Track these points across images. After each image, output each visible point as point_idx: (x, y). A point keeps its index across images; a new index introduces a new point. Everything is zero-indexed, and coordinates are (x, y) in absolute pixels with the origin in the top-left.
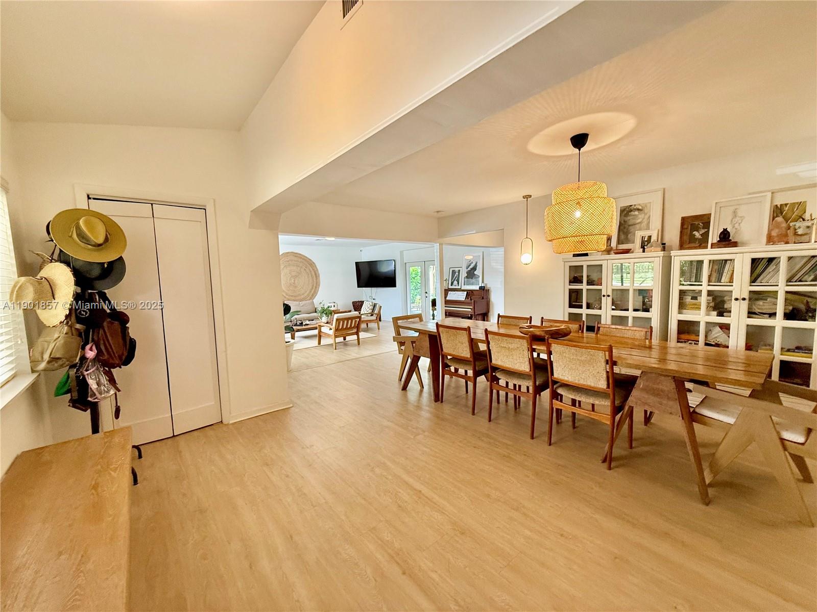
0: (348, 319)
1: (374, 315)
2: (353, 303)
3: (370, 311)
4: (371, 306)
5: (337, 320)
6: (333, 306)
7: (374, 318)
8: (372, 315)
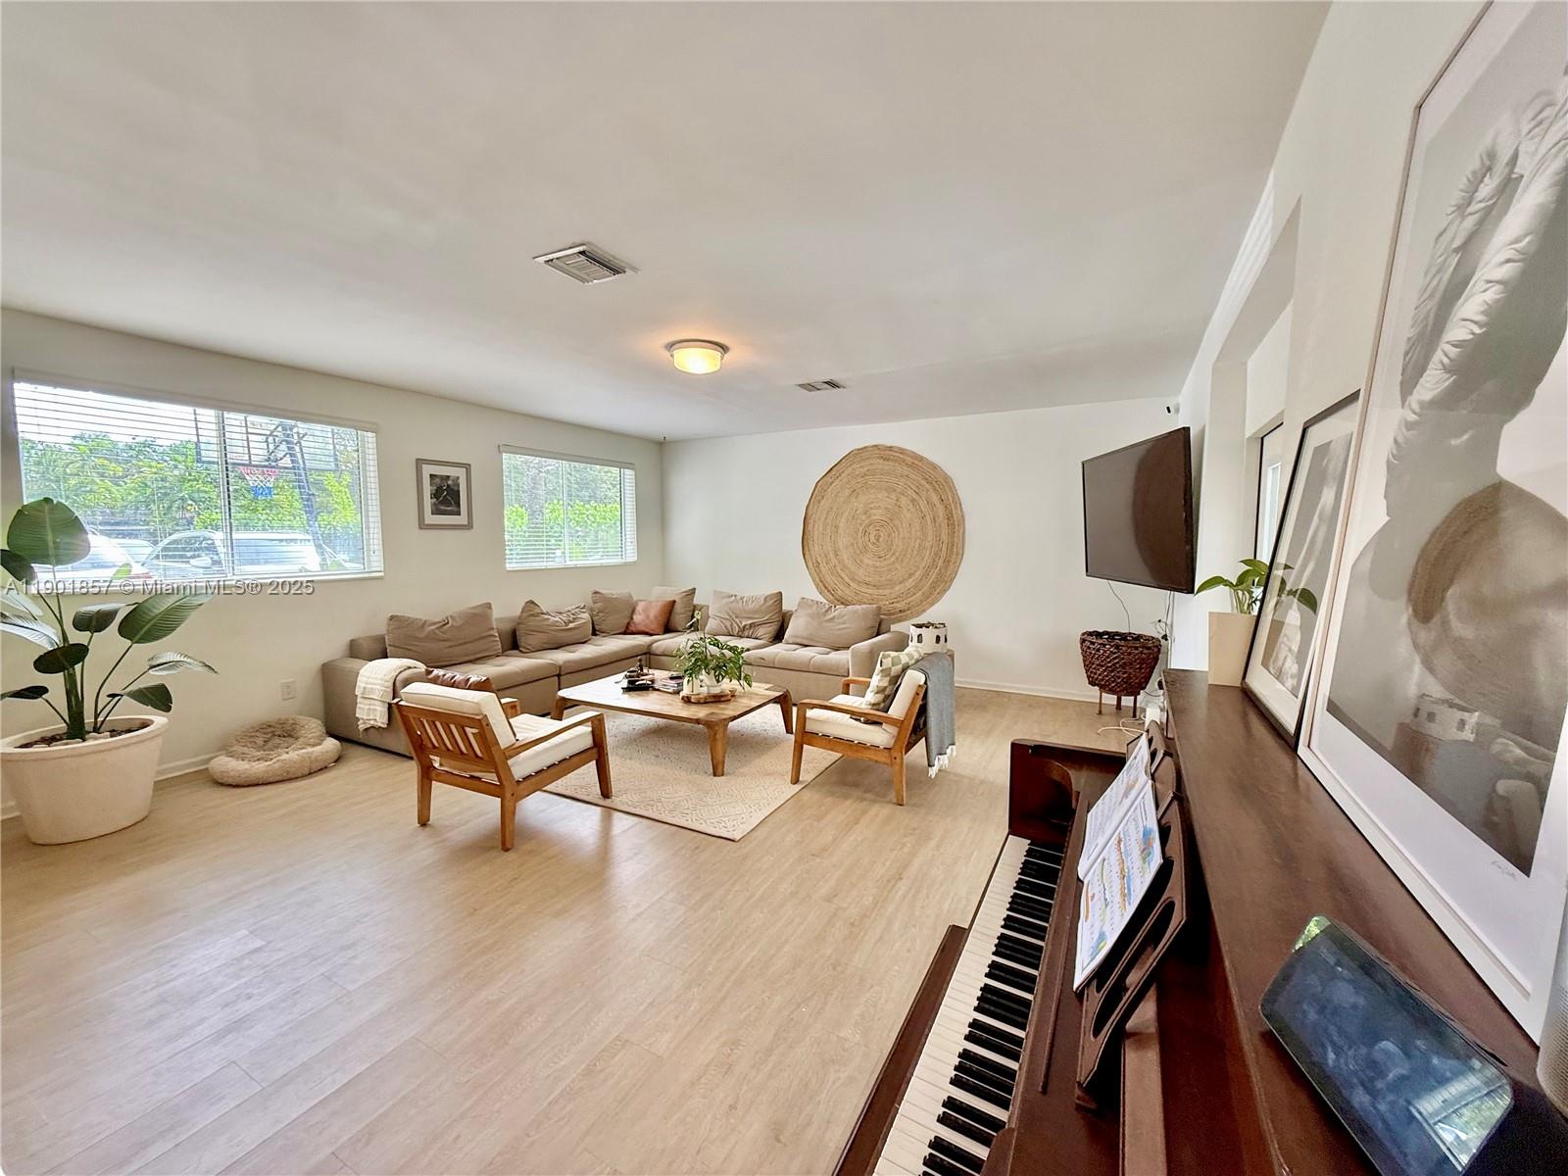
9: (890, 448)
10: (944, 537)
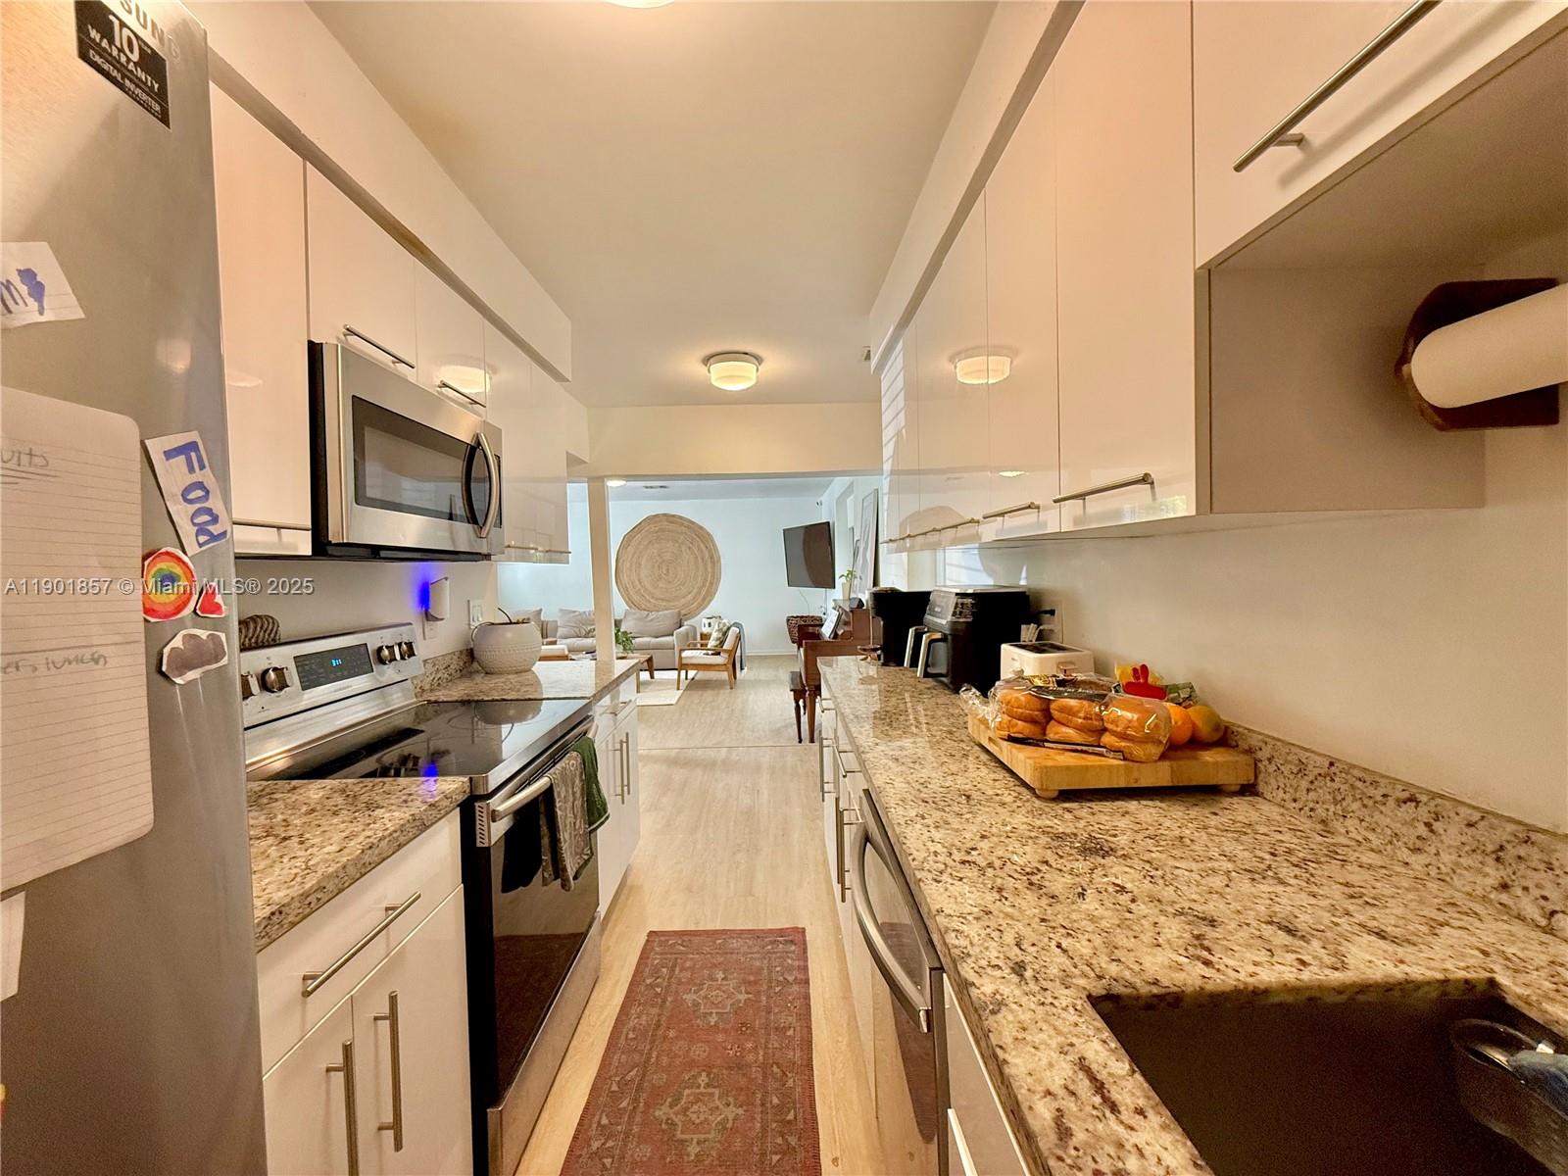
9: (673, 516)
10: (709, 569)
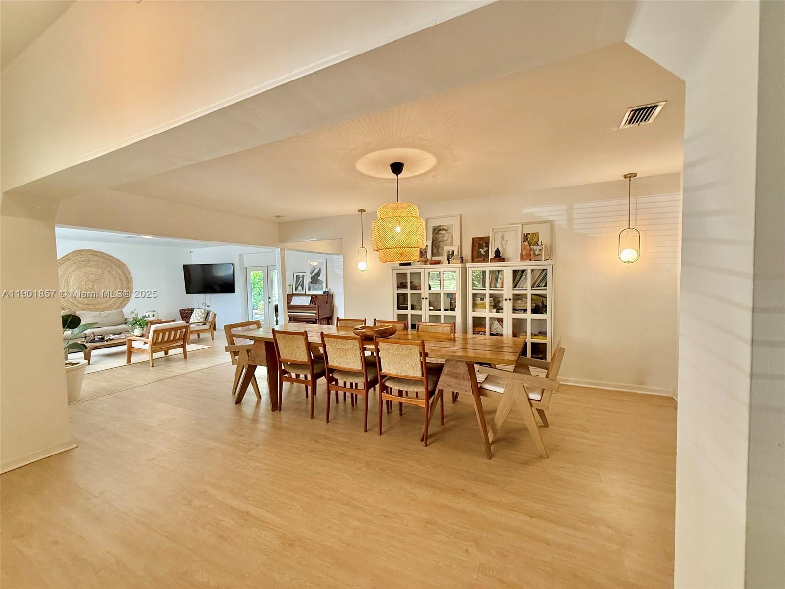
0: (170, 330)
1: (207, 324)
2: (180, 311)
3: (202, 320)
4: (202, 314)
5: (155, 331)
6: (151, 316)
7: (207, 327)
8: (204, 324)
9: (97, 252)
10: (125, 285)
